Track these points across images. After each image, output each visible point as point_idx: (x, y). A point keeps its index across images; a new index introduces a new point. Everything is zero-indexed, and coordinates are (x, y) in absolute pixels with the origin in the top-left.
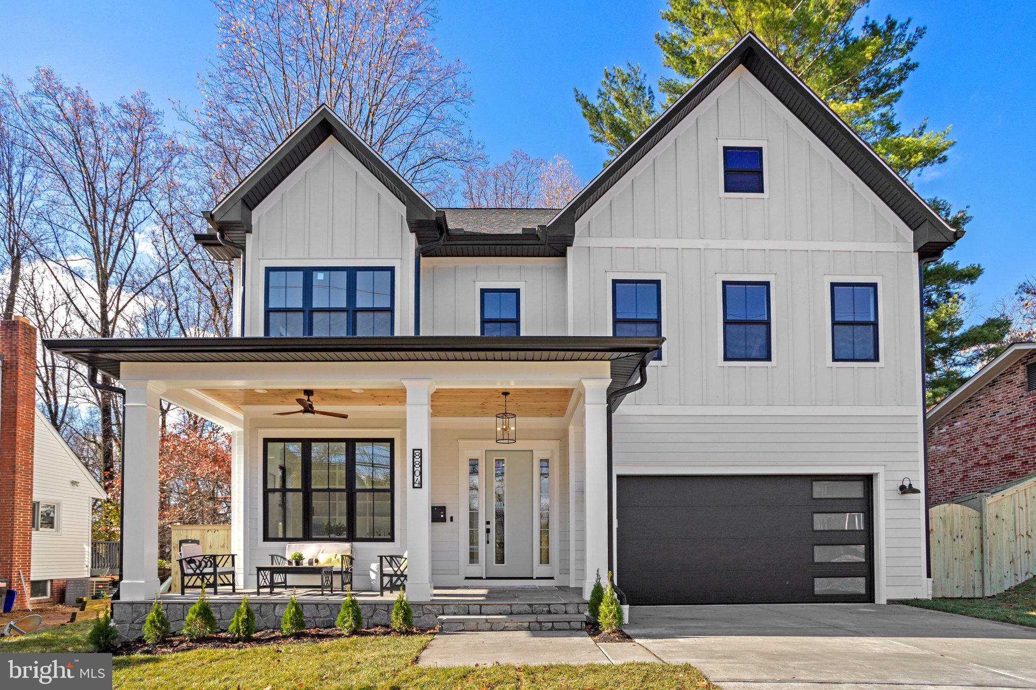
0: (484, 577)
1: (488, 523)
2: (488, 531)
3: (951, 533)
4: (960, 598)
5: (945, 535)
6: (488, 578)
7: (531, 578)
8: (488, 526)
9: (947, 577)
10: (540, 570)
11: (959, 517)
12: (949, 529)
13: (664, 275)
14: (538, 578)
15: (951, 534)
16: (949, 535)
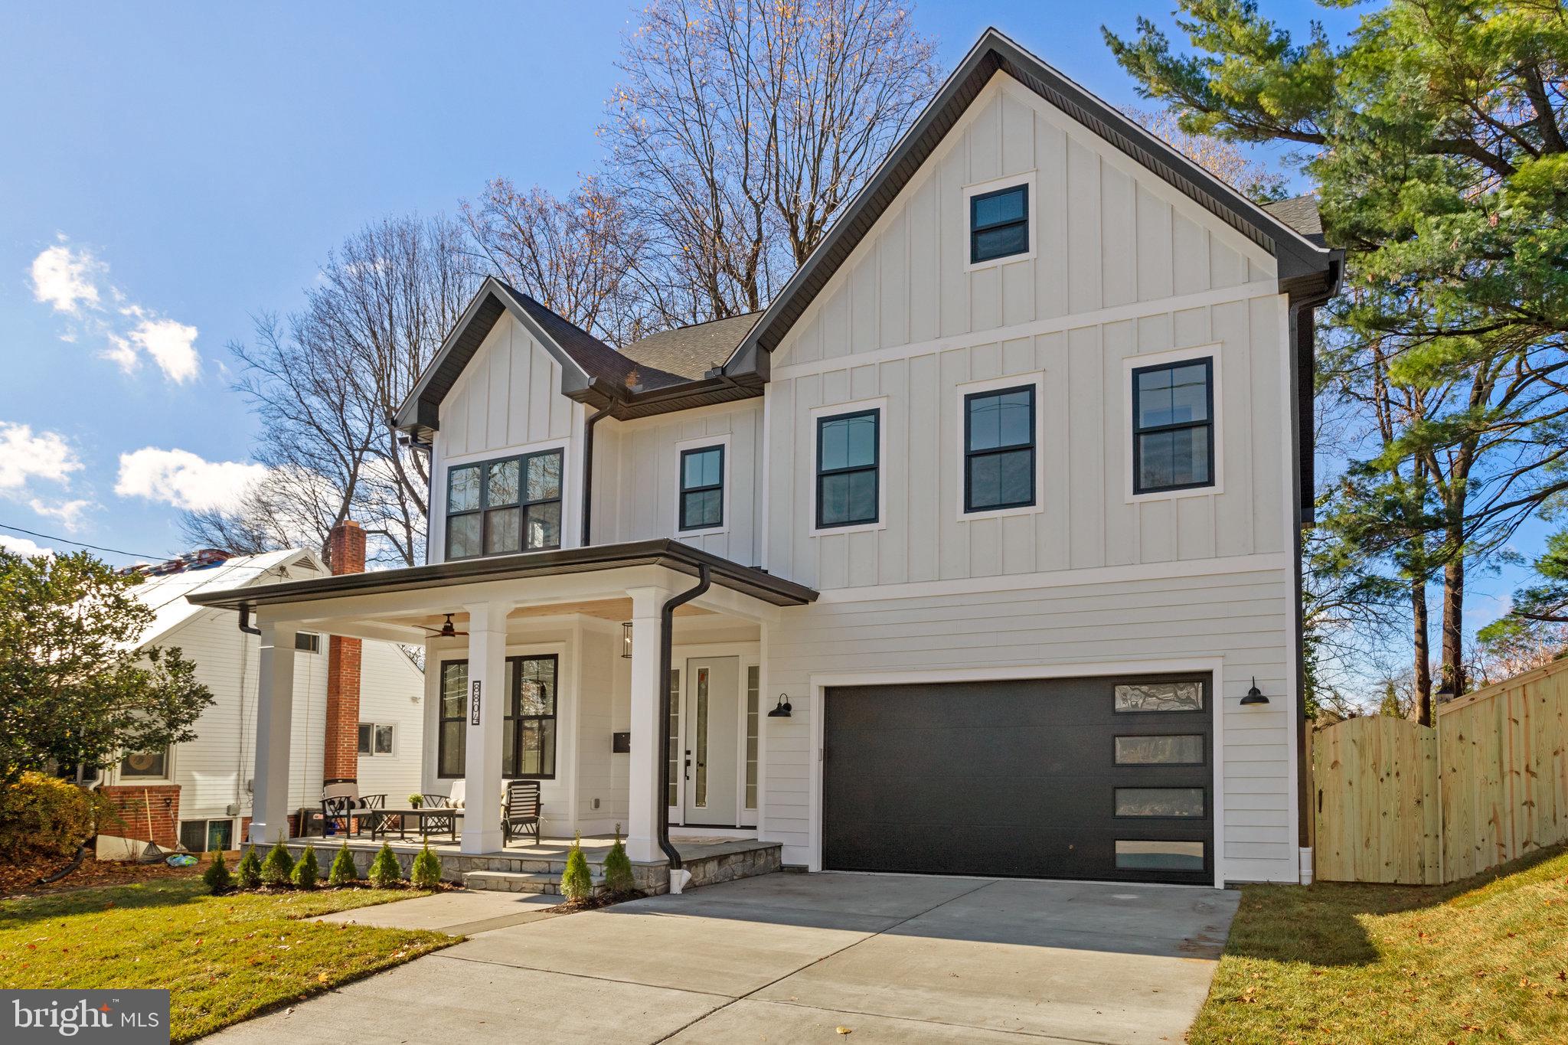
0: (682, 824)
1: (688, 753)
2: (688, 763)
3: (1375, 766)
4: (1395, 884)
5: (1363, 772)
6: (686, 825)
7: (734, 827)
8: (688, 757)
9: (1367, 844)
10: (744, 817)
11: (1393, 740)
12: (1371, 762)
13: (885, 400)
14: (743, 827)
15: (1375, 770)
16: (1371, 771)
